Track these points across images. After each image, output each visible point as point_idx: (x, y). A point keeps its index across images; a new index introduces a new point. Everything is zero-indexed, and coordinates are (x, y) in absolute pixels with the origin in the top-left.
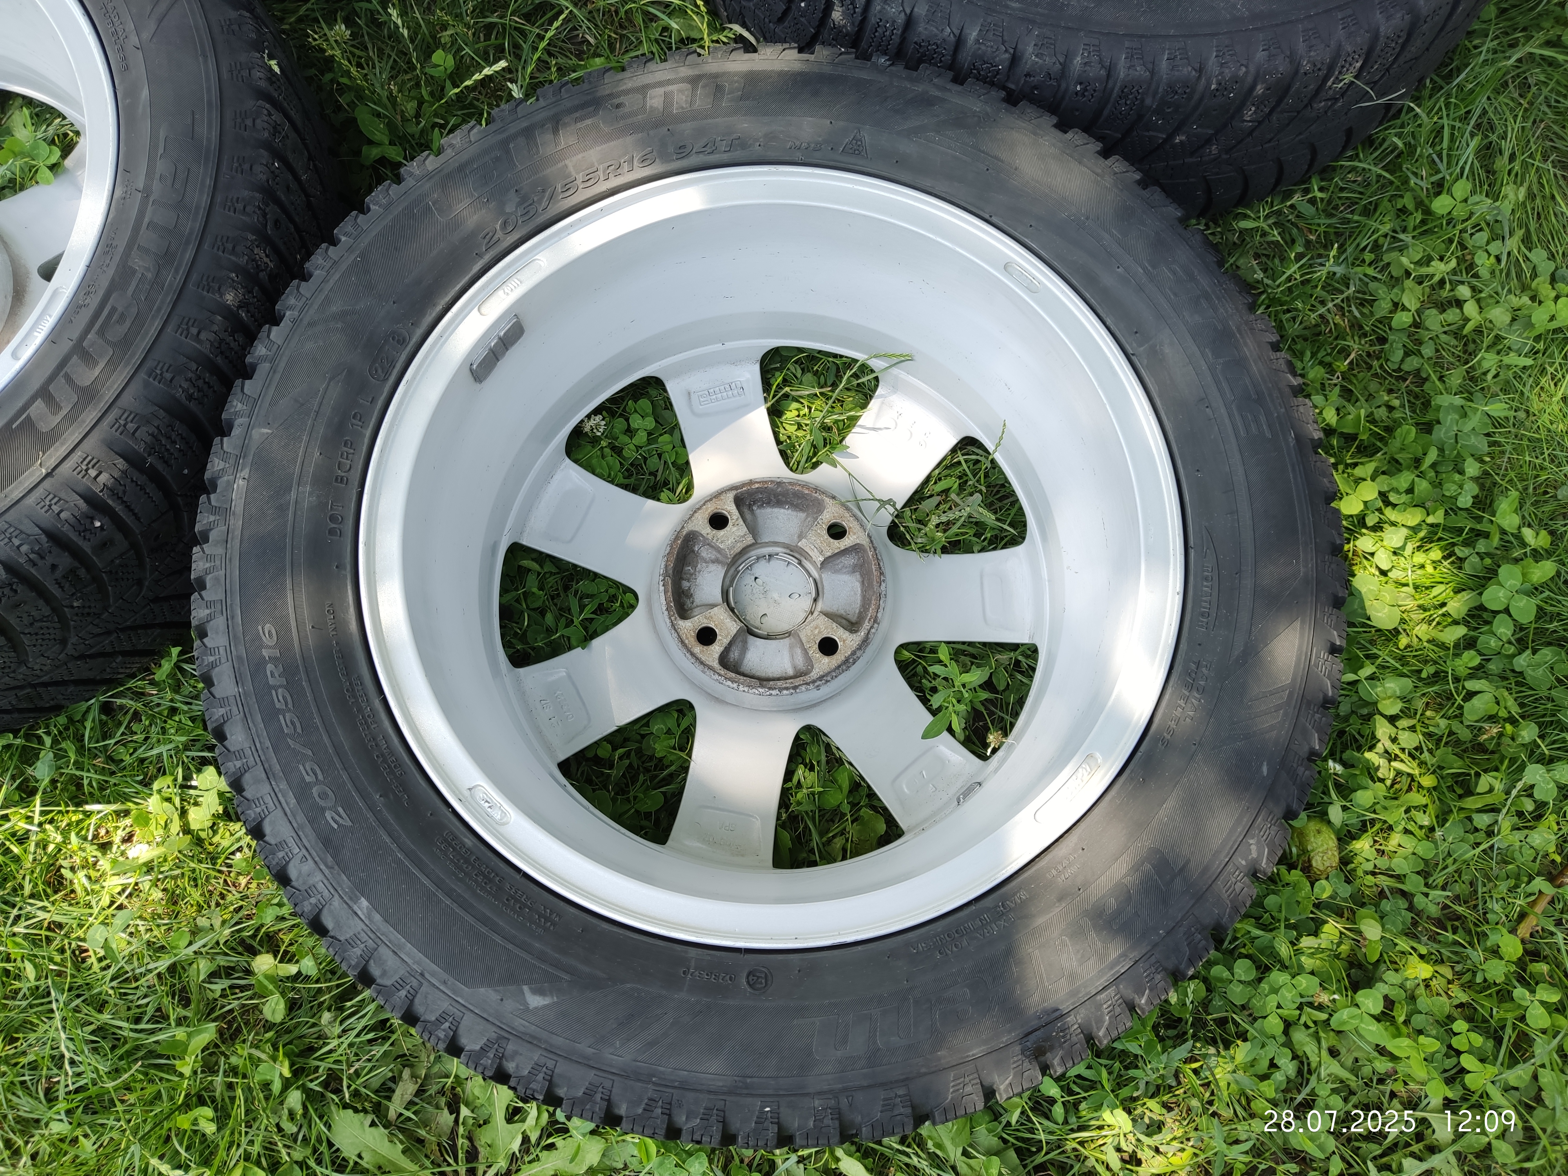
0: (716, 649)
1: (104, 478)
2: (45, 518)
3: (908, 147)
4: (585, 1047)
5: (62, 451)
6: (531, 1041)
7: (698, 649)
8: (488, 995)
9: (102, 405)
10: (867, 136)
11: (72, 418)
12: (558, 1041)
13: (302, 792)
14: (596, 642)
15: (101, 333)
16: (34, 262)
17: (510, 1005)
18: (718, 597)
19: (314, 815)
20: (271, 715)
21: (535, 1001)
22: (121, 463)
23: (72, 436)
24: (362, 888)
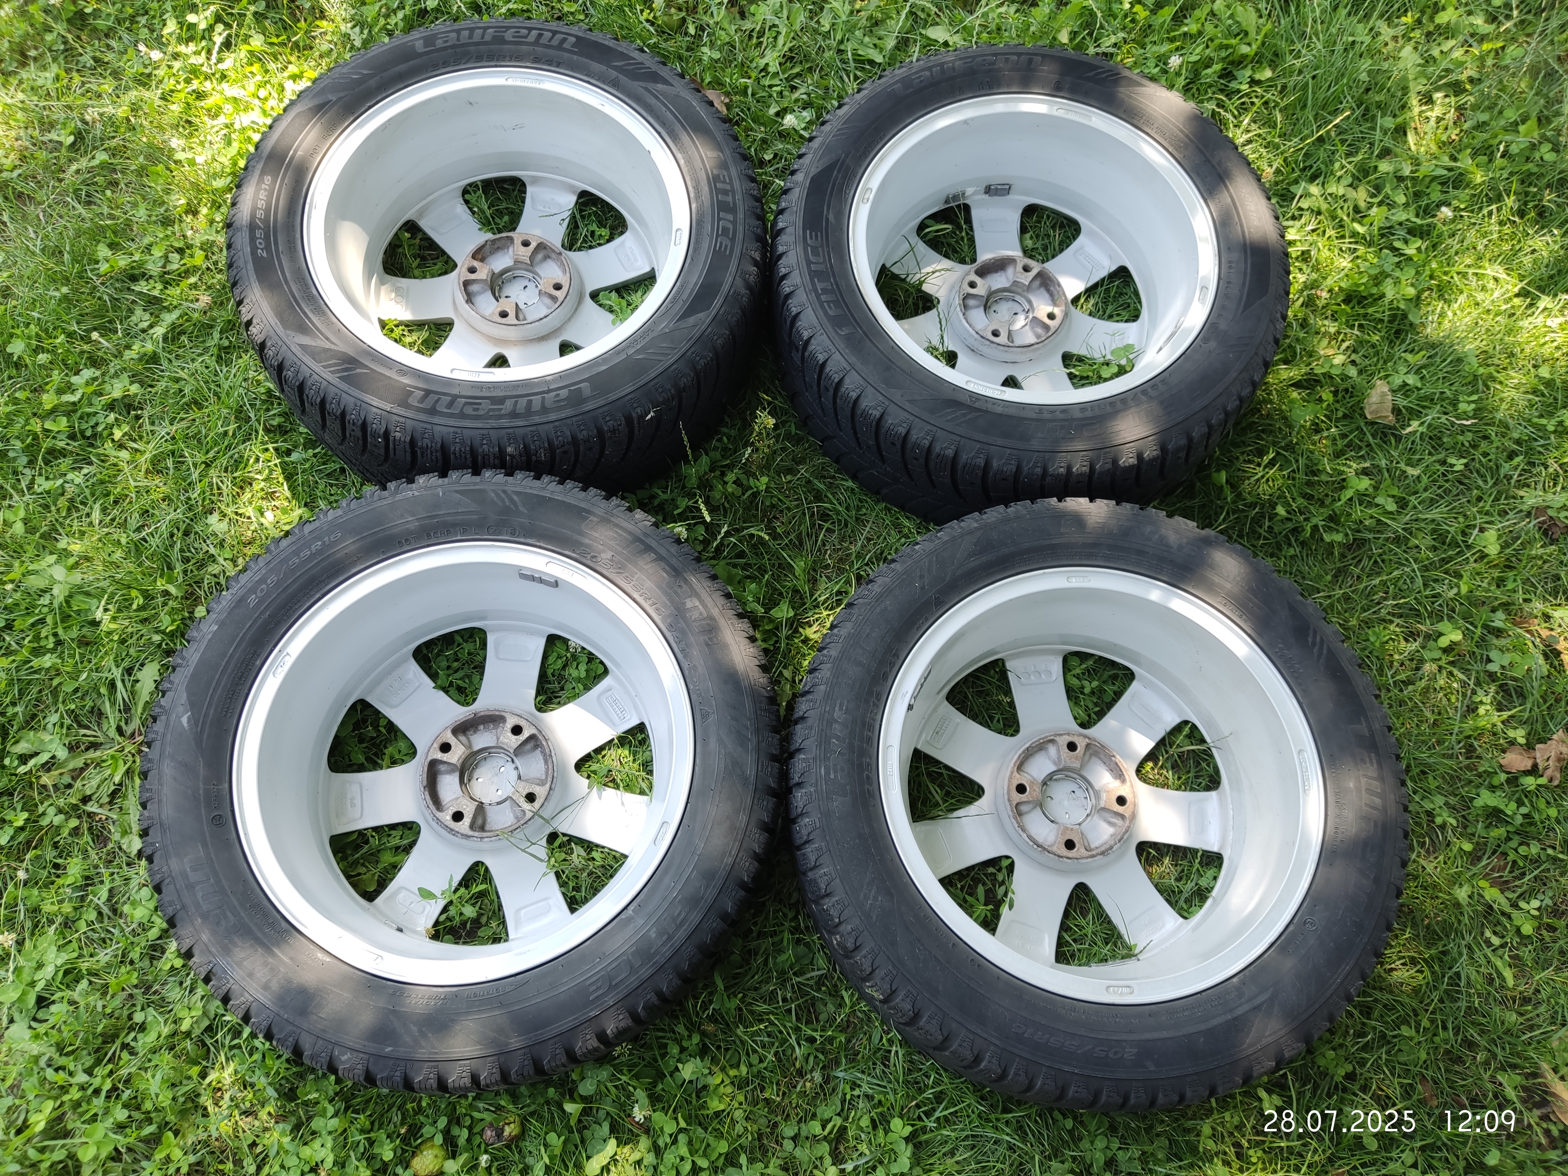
0: (439, 756)
1: (398, 435)
2: (370, 419)
3: (713, 744)
4: (168, 749)
5: (402, 413)
6: (167, 725)
7: (436, 746)
8: (183, 698)
9: (430, 420)
10: (713, 718)
11: (419, 410)
12: (169, 736)
13: (263, 580)
14: (441, 693)
15: (466, 404)
16: (569, 336)
17: (181, 709)
18: (476, 748)
19: (252, 590)
20: (296, 553)
21: (184, 720)
22: (408, 439)
23: (410, 414)
24: (222, 624)
